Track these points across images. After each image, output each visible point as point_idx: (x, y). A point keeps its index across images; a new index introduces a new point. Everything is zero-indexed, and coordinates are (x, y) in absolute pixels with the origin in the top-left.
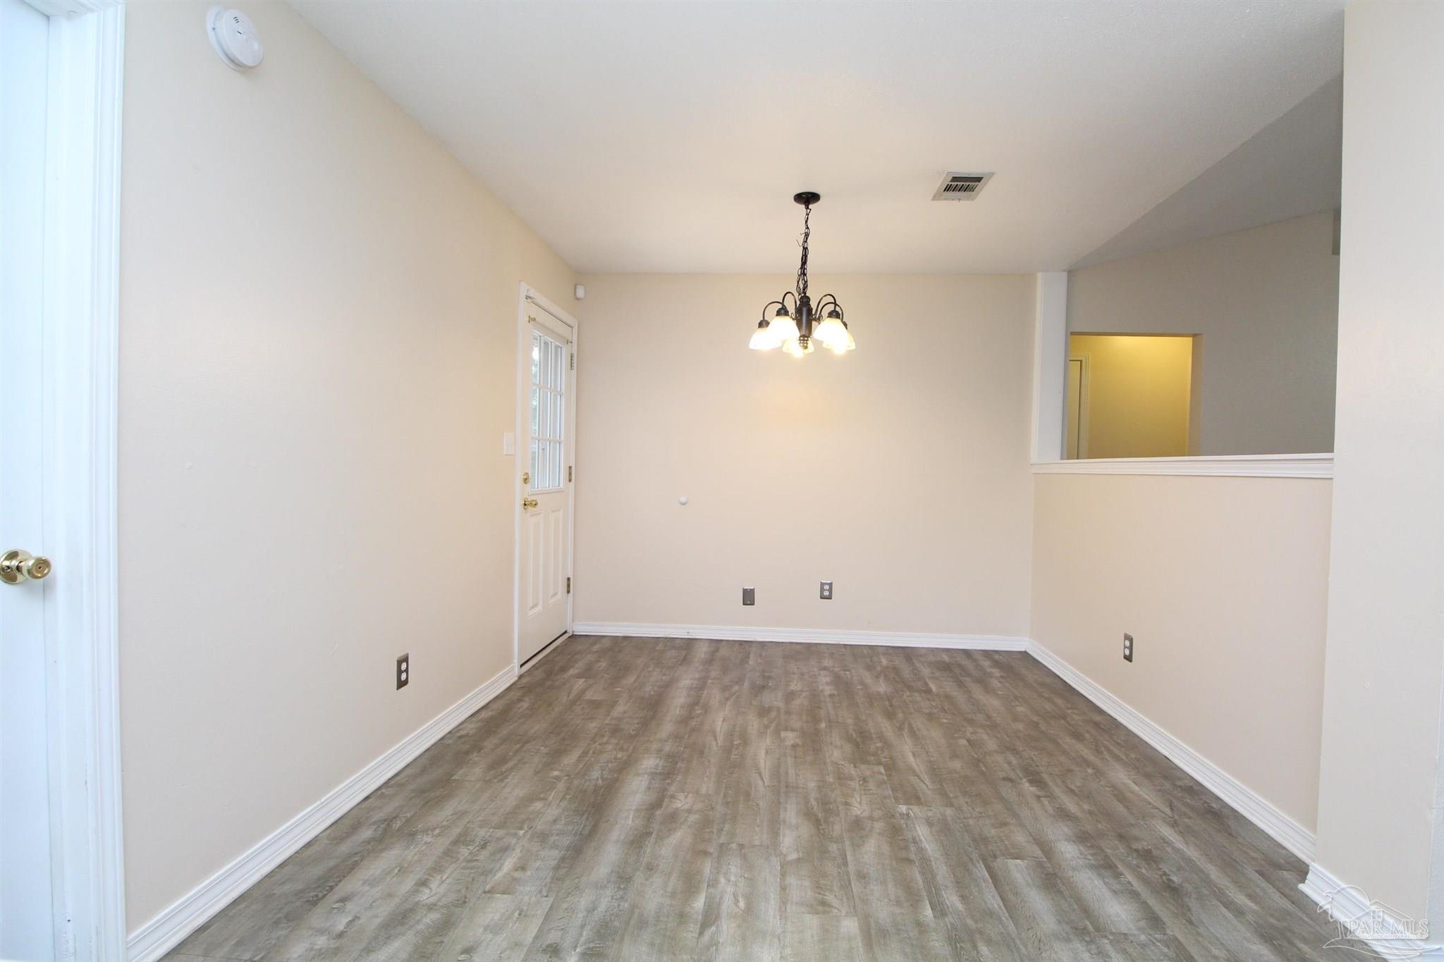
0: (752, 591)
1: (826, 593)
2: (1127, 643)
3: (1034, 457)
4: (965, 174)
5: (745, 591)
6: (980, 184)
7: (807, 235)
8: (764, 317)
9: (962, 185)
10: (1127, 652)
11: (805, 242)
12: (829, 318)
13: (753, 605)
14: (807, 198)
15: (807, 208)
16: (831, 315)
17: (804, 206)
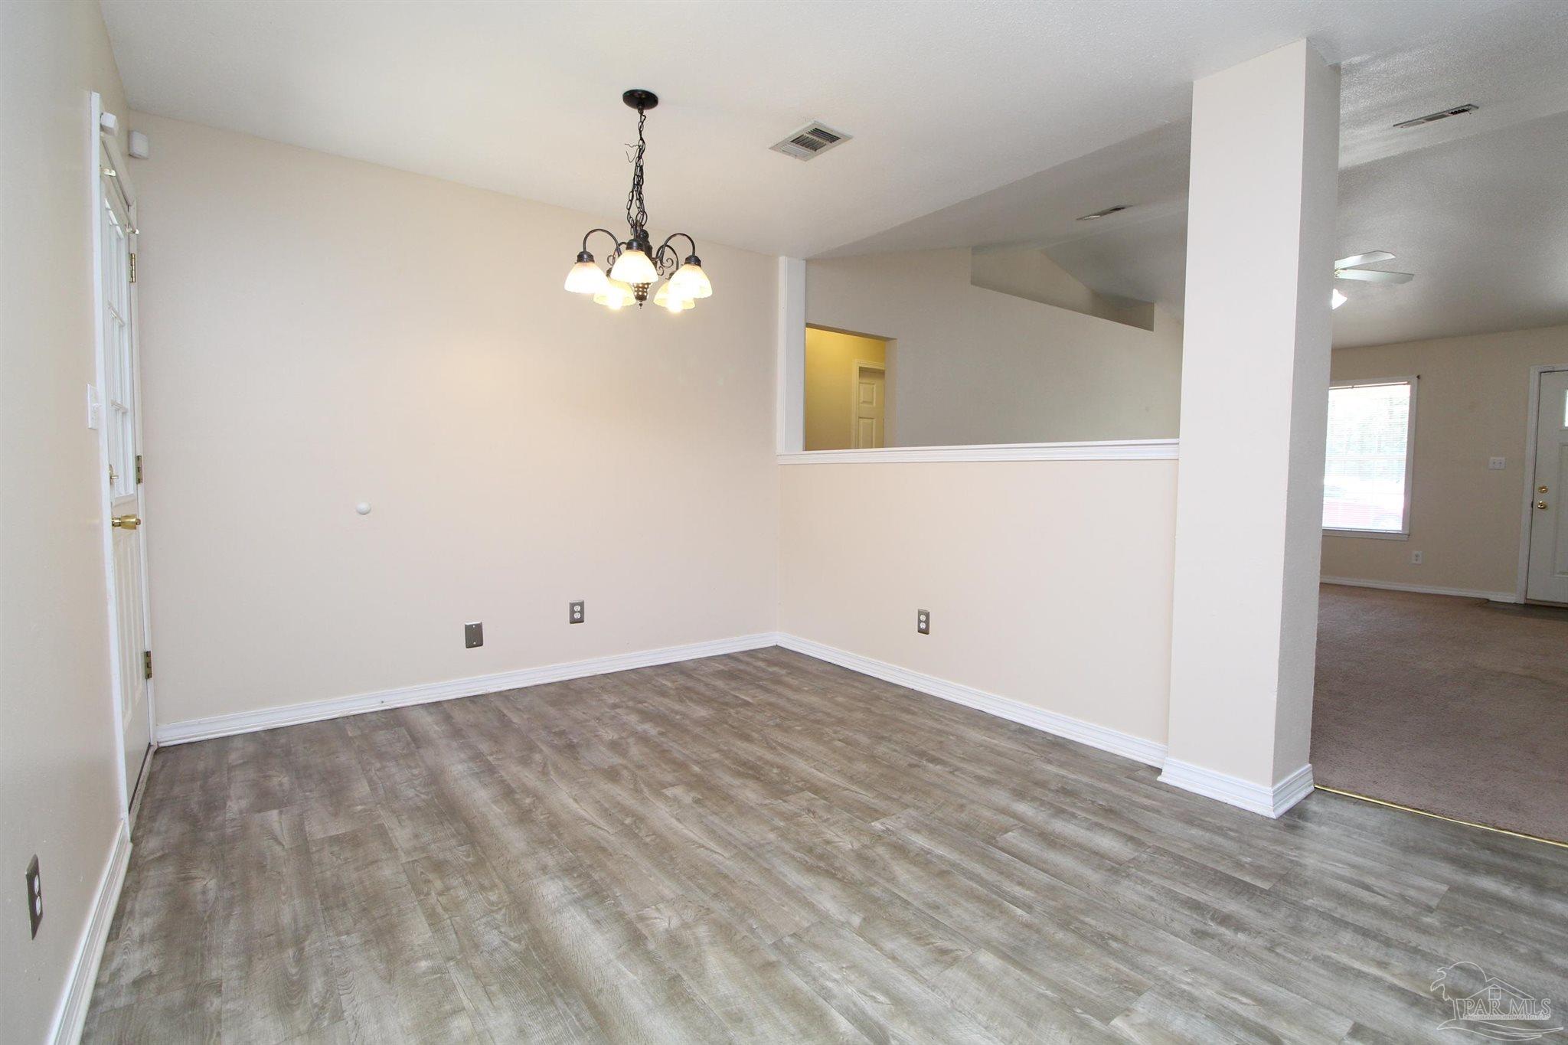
0: (479, 627)
1: (577, 616)
2: (923, 618)
3: (780, 447)
4: (828, 129)
5: (468, 628)
6: (829, 144)
7: (641, 150)
8: (585, 248)
9: (816, 140)
10: (923, 626)
11: (640, 157)
12: (687, 265)
13: (481, 645)
14: (642, 100)
15: (641, 114)
16: (688, 261)
17: (637, 111)
